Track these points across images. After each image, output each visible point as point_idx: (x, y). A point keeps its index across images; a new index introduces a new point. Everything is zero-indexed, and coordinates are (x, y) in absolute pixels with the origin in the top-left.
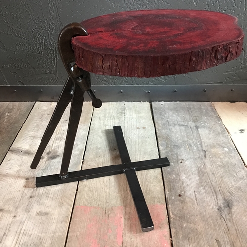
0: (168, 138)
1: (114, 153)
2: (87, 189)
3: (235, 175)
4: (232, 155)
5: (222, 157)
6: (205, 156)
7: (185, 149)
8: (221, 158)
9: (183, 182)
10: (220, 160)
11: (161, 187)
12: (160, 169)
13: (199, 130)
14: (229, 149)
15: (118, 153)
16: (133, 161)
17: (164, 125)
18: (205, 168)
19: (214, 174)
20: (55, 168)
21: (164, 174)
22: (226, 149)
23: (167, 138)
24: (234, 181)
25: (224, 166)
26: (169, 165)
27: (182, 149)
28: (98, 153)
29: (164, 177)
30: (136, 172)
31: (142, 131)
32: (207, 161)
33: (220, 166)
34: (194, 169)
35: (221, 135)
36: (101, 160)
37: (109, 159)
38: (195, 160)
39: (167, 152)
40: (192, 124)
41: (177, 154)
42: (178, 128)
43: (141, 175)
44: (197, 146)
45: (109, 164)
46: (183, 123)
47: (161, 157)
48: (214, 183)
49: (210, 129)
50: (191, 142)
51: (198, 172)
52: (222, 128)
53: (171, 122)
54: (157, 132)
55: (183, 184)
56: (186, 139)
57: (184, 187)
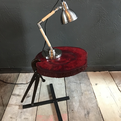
0: (70, 88)
1: (50, 95)
2: (41, 109)
3: (92, 102)
4: (92, 94)
5: (88, 95)
6: (82, 95)
7: (75, 92)
8: (88, 96)
9: (74, 105)
10: (87, 96)
11: (66, 107)
12: (66, 101)
13: (81, 84)
14: (91, 92)
15: (51, 95)
16: (57, 98)
17: (68, 82)
18: (82, 100)
19: (84, 102)
20: (29, 101)
22: (90, 92)
23: (69, 88)
24: (91, 104)
26: (69, 99)
27: (74, 92)
28: (44, 95)
29: (67, 104)
30: (58, 102)
31: (60, 85)
32: (83, 97)
33: (87, 99)
34: (78, 100)
35: (89, 86)
36: (45, 98)
37: (48, 97)
38: (78, 97)
39: (69, 94)
40: (78, 82)
41: (72, 94)
42: (73, 83)
43: (59, 103)
44: (80, 91)
45: (48, 99)
46: (75, 82)
47: (67, 96)
48: (84, 105)
49: (85, 84)
50: (78, 89)
51: (79, 101)
52: (90, 83)
53: (71, 81)
54: (66, 85)
55: (74, 106)
56: (76, 88)
57: (74, 107)
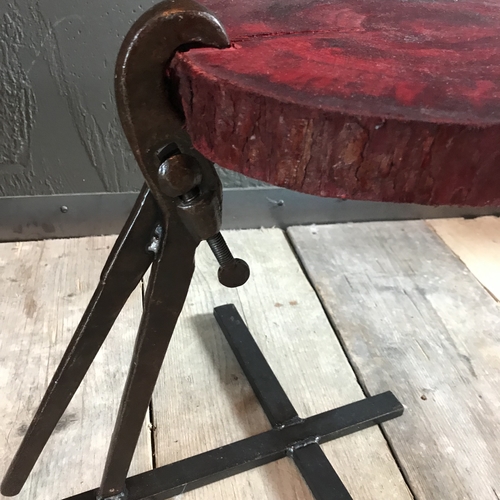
0: (365, 330)
1: (237, 391)
6: (473, 374)
7: (418, 357)
9: (453, 463)
11: (401, 488)
12: (377, 427)
13: (428, 297)
15: (248, 388)
17: (340, 289)
18: (488, 410)
21: (394, 442)
23: (363, 330)
27: (411, 357)
28: (189, 396)
29: (398, 453)
31: (291, 312)
32: (484, 386)
34: (464, 417)
35: (483, 308)
36: (205, 417)
37: (229, 414)
38: (454, 387)
39: (378, 372)
40: (405, 283)
41: (404, 374)
42: (376, 296)
44: (443, 346)
46: (383, 282)
49: (452, 292)
50: (424, 335)
52: (478, 287)
53: (354, 281)
54: (330, 311)
55: (456, 471)
56: (408, 327)
57: (462, 480)
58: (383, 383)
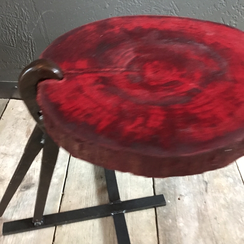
1: (101, 183)
2: (66, 238)
3: (240, 220)
4: (237, 188)
5: (225, 191)
6: (206, 191)
8: (224, 194)
9: (180, 230)
10: (223, 196)
11: (154, 238)
12: (154, 209)
14: (234, 179)
15: (105, 183)
16: (123, 198)
18: (206, 210)
19: (216, 218)
20: (28, 204)
21: (158, 217)
22: (231, 180)
24: (239, 229)
25: (228, 206)
28: (81, 183)
29: (158, 222)
30: (126, 215)
32: (209, 198)
33: (223, 206)
34: (194, 211)
36: (84, 193)
37: (94, 193)
38: (195, 196)
39: (163, 184)
41: (175, 186)
43: (132, 219)
47: (156, 194)
48: (215, 233)
51: (198, 216)
55: (180, 234)
57: (181, 239)
58: (164, 189)
